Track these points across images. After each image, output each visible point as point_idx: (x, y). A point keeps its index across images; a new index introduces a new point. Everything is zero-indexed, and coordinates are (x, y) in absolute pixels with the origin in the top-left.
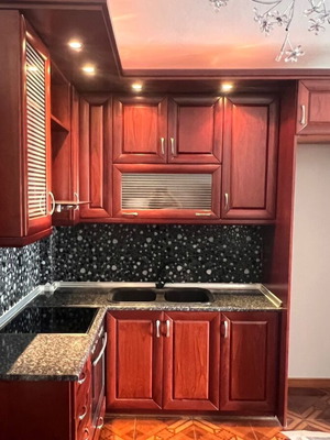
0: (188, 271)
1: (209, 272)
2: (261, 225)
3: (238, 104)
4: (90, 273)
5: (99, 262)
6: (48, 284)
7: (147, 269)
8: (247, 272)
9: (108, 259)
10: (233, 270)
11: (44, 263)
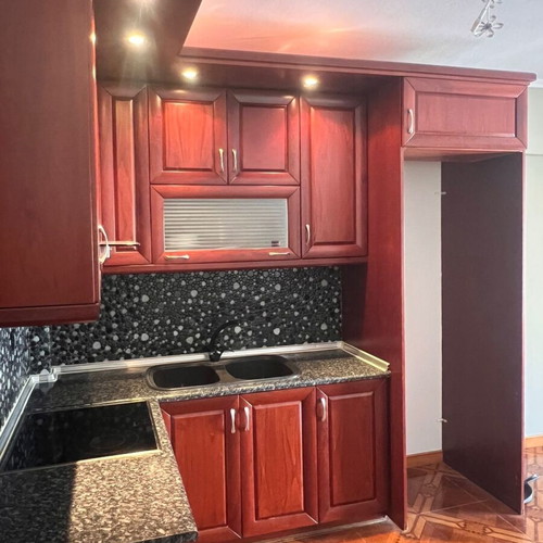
0: (250, 333)
1: (277, 331)
2: (337, 265)
3: (317, 107)
4: (108, 348)
5: (122, 331)
6: (44, 372)
7: (193, 335)
8: (324, 327)
9: (136, 324)
10: (307, 327)
11: (36, 339)
